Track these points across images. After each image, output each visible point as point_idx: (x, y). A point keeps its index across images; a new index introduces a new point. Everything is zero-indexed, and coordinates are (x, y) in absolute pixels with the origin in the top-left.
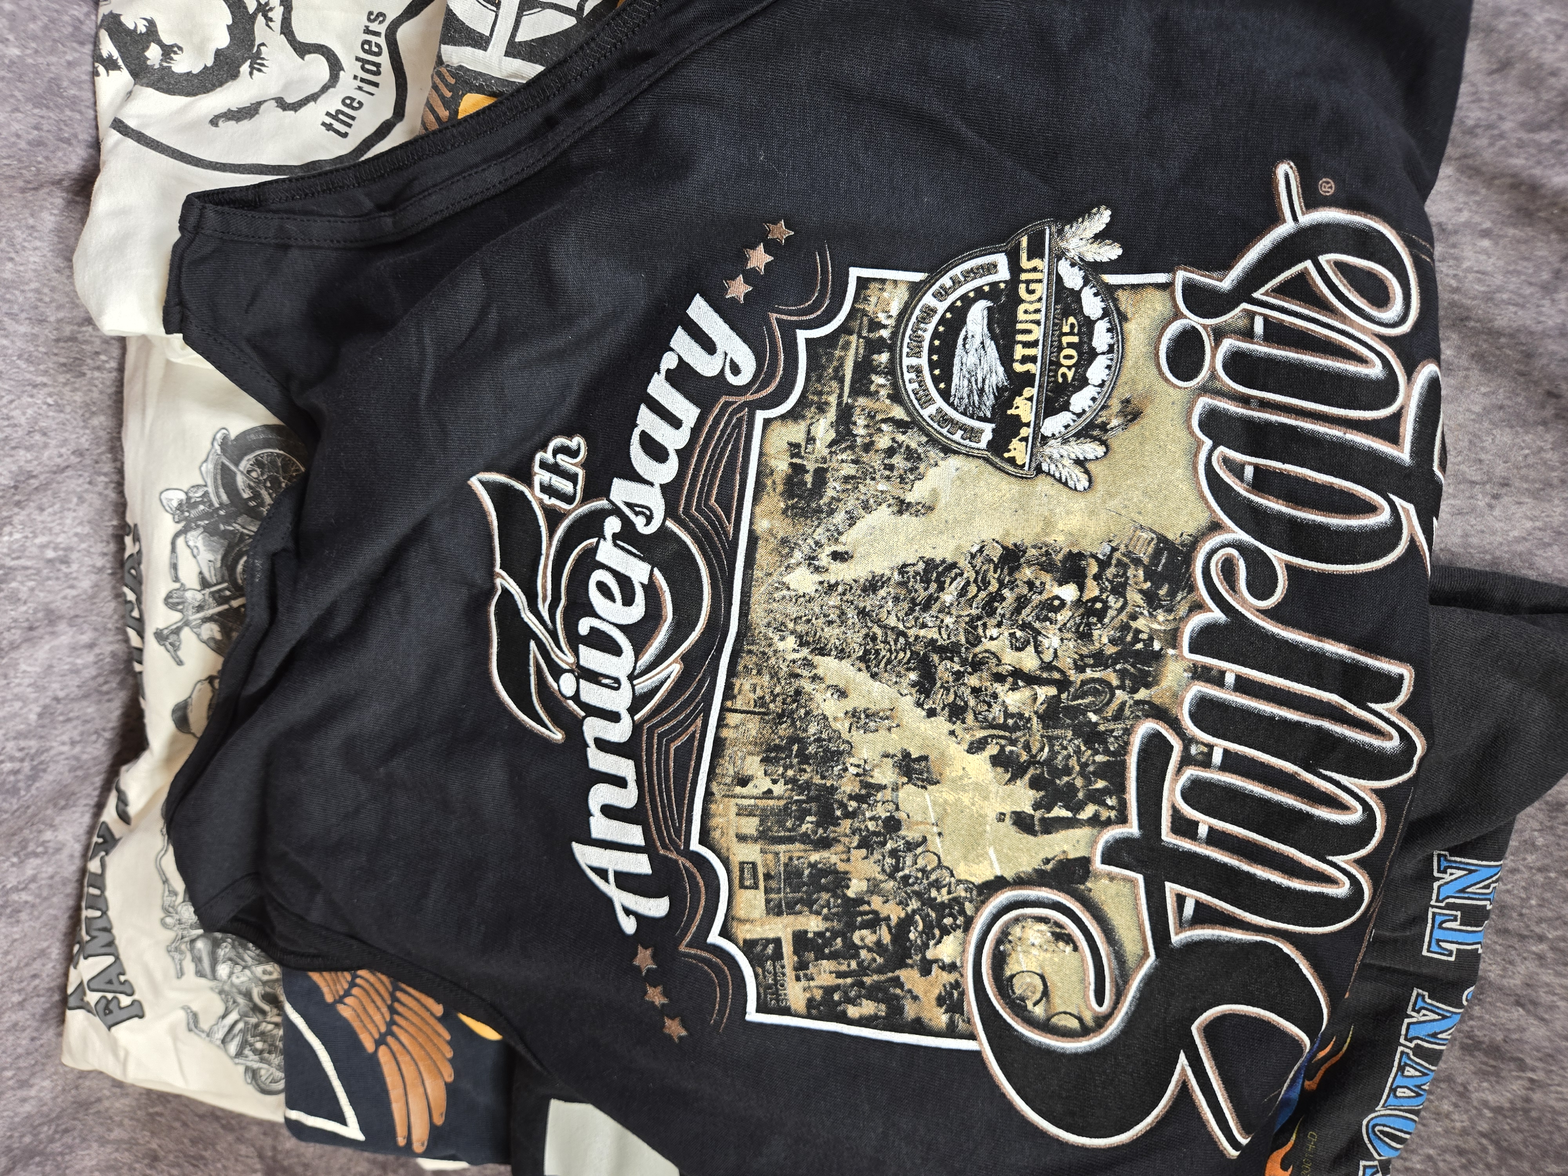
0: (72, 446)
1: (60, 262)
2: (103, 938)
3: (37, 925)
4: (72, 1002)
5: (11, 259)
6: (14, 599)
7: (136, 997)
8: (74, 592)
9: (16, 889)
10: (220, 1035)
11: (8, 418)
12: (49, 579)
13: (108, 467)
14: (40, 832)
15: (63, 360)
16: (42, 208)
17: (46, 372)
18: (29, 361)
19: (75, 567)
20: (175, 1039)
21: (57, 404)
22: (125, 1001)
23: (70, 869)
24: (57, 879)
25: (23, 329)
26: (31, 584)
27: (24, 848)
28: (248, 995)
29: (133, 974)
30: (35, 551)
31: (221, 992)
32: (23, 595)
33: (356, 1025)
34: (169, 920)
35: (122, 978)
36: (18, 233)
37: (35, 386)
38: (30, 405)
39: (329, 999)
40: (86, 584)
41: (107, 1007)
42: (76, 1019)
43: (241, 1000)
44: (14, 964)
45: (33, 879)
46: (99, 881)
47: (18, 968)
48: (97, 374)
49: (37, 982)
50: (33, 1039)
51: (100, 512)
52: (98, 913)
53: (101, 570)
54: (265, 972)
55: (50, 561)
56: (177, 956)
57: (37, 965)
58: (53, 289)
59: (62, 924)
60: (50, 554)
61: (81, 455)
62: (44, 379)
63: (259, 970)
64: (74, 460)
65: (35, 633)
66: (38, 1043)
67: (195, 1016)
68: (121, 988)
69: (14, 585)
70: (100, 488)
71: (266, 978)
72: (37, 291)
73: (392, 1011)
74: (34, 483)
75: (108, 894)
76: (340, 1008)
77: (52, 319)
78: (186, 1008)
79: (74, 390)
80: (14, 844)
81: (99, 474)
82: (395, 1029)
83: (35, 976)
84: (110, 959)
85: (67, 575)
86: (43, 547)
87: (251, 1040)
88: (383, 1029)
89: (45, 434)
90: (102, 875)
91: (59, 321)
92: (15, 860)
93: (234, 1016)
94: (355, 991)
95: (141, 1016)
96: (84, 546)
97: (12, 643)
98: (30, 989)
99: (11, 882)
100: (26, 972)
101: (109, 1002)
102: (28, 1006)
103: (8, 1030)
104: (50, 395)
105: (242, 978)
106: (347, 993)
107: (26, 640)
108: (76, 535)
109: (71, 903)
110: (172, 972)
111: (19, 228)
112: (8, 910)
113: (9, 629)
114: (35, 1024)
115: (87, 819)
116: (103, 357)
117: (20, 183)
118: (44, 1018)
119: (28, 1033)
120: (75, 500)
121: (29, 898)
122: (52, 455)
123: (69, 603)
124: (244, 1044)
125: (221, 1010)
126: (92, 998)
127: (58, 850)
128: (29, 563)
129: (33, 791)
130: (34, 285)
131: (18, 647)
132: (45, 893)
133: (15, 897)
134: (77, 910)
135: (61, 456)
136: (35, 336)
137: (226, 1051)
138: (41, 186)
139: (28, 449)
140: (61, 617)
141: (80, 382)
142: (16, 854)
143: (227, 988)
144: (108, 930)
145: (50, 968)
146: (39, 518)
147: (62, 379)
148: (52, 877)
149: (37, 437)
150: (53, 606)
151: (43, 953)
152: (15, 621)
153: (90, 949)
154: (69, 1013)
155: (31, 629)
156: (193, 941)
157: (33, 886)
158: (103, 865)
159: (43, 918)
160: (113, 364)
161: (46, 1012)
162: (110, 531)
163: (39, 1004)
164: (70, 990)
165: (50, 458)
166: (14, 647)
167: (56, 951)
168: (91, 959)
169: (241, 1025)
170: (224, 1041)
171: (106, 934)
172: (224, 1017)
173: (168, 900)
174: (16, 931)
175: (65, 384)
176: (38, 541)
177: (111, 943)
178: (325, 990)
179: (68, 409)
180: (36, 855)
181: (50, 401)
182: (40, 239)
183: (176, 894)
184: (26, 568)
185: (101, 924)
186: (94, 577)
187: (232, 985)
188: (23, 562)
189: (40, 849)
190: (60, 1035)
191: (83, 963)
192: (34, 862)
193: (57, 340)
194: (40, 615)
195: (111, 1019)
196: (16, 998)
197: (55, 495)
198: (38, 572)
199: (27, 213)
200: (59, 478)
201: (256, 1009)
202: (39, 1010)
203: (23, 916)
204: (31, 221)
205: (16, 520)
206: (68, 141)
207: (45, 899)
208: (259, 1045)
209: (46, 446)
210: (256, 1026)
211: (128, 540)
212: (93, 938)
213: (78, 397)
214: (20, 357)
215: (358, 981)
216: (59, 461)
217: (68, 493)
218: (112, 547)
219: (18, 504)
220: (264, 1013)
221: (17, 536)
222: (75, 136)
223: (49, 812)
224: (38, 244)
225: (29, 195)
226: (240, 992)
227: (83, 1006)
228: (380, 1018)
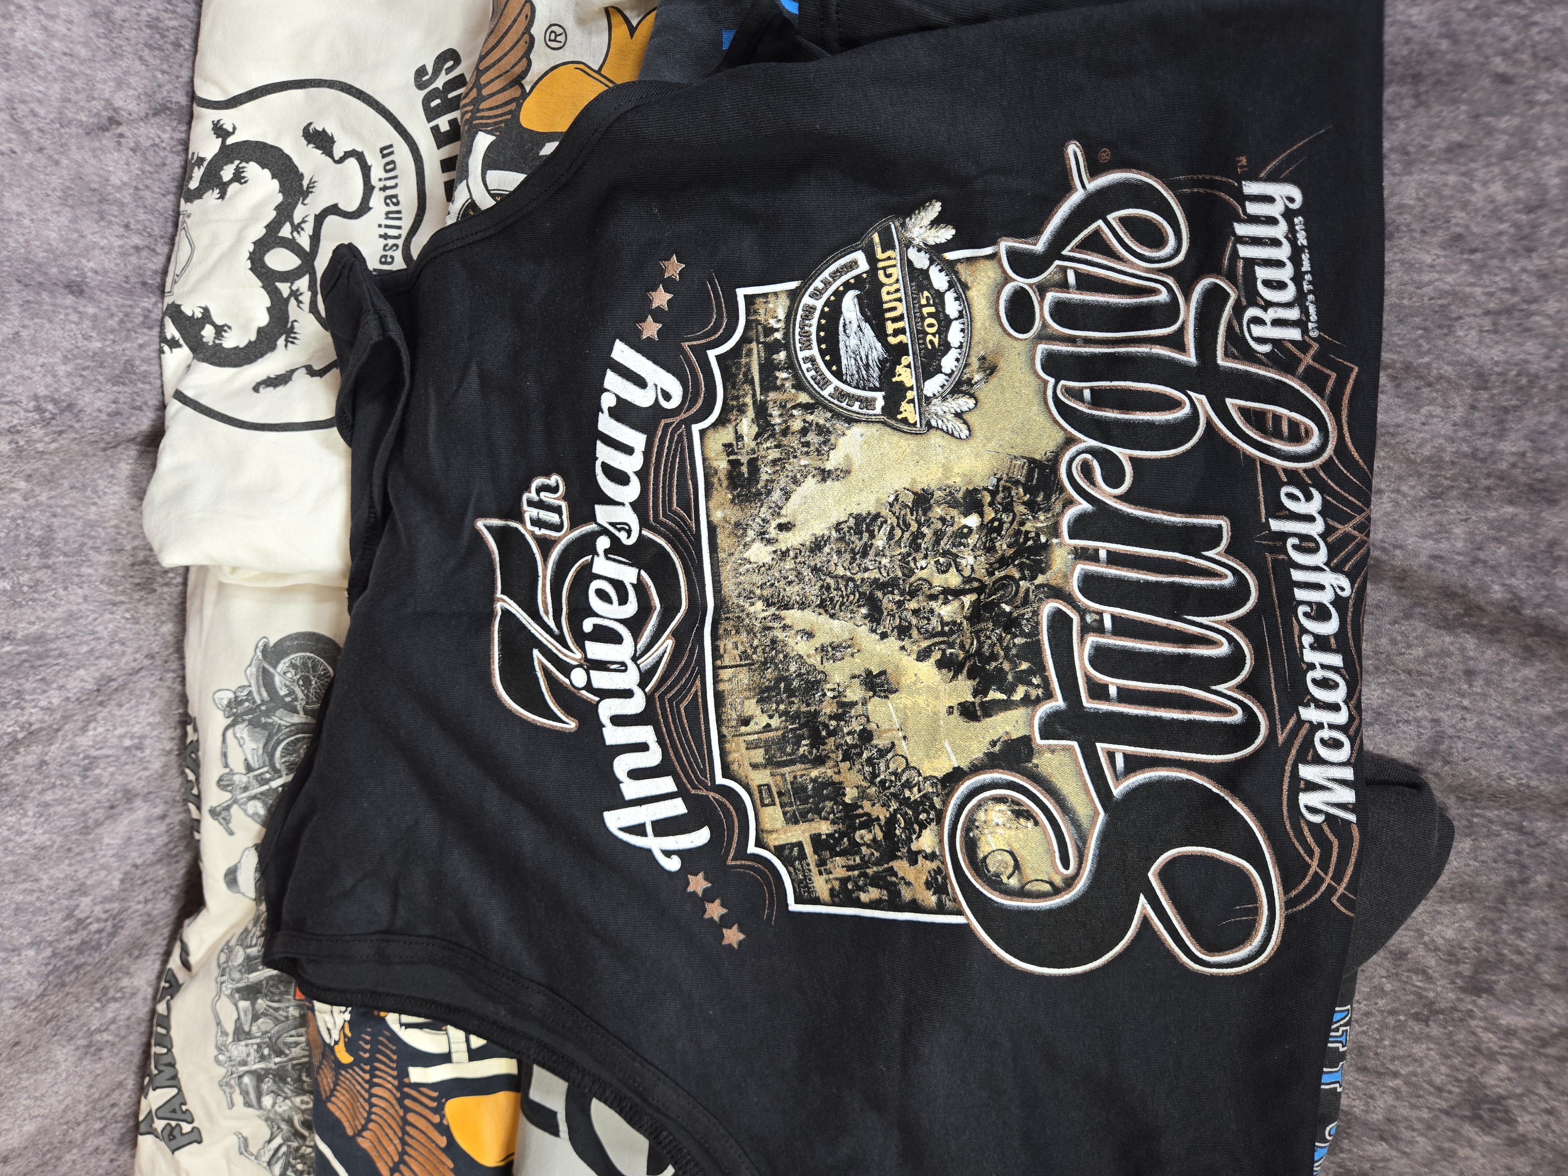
0: (145, 651)
1: (134, 502)
2: (168, 1072)
3: (117, 1061)
4: (143, 1128)
5: (95, 504)
6: (98, 783)
7: (195, 1124)
8: (147, 773)
9: (99, 1031)
10: (266, 1158)
11: (93, 633)
12: (126, 764)
13: (174, 665)
14: (118, 979)
15: (137, 581)
16: (120, 460)
17: (123, 592)
18: (110, 584)
19: (148, 752)
20: (229, 1161)
21: (133, 617)
22: (186, 1128)
23: (143, 1011)
24: (133, 1019)
25: (104, 559)
26: (112, 769)
27: (105, 994)
28: (290, 1122)
29: (192, 1104)
30: (115, 741)
31: (267, 1120)
32: (105, 780)
33: (373, 1154)
34: (221, 1057)
35: (184, 1108)
36: (100, 482)
37: (115, 604)
38: (111, 621)
39: (350, 1132)
40: (157, 765)
41: (171, 1134)
42: (146, 1142)
43: (284, 1126)
44: (96, 1096)
45: (113, 1021)
46: (165, 1021)
47: (100, 1099)
48: (166, 589)
49: (115, 1110)
50: (112, 1161)
51: (169, 703)
52: (164, 1050)
53: (169, 752)
54: (302, 1102)
55: (127, 749)
56: (228, 1090)
57: (115, 1095)
58: (129, 524)
59: (136, 1059)
60: (127, 742)
61: (153, 657)
62: (122, 598)
63: (298, 1100)
64: (147, 662)
65: (115, 811)
66: (116, 1164)
67: (246, 1140)
68: (183, 1117)
69: (97, 771)
70: (168, 683)
71: (304, 1107)
72: (116, 527)
73: (403, 1142)
74: (114, 685)
75: (173, 1033)
76: (360, 1140)
77: (128, 548)
78: (238, 1134)
79: (148, 604)
80: (97, 991)
81: (168, 671)
82: (406, 1158)
83: (114, 1105)
84: (174, 1091)
85: (141, 759)
86: (122, 737)
87: (293, 1162)
88: (396, 1159)
89: (123, 644)
90: (168, 1017)
91: (135, 548)
92: (98, 1005)
93: (278, 1141)
94: (371, 1126)
95: (200, 1142)
96: (155, 733)
97: (96, 821)
98: (109, 1116)
99: (95, 1024)
100: (107, 1102)
101: (173, 1129)
102: (108, 1131)
103: (91, 1154)
104: (127, 610)
105: (283, 1107)
106: (365, 1128)
107: (108, 817)
108: (149, 724)
109: (144, 1040)
110: (225, 1104)
111: (101, 478)
112: (93, 1049)
113: (94, 809)
114: (114, 1147)
115: (157, 966)
116: (171, 575)
117: (102, 445)
118: (121, 1142)
119: (108, 1155)
120: (148, 695)
121: (110, 1038)
122: (127, 661)
123: (143, 783)
124: (287, 1166)
125: (267, 1136)
126: (159, 1125)
127: (133, 995)
128: (110, 752)
129: (112, 946)
130: (113, 522)
131: (102, 824)
132: (123, 1033)
133: (98, 1037)
134: (148, 1046)
135: (135, 660)
136: (114, 563)
137: (271, 1172)
138: (119, 444)
139: (109, 658)
140: (136, 795)
141: (152, 597)
142: (98, 1000)
143: (272, 1115)
144: (172, 1065)
145: (125, 1097)
146: (118, 713)
147: (137, 596)
148: (128, 1019)
149: (117, 647)
150: (130, 787)
151: (120, 1085)
152: (99, 802)
153: (160, 1080)
154: (141, 1138)
155: (112, 807)
156: (240, 1077)
157: (113, 1027)
158: (169, 1008)
159: (122, 1054)
160: (179, 580)
161: (123, 1136)
162: (177, 718)
163: (117, 1130)
164: (141, 1118)
165: (127, 663)
166: (98, 824)
167: (131, 1083)
168: (159, 1091)
169: (284, 1149)
170: (269, 1164)
171: (170, 1069)
172: (269, 1141)
173: (221, 1039)
174: (99, 1067)
175: (140, 600)
176: (117, 732)
177: (175, 1077)
178: (346, 1124)
179: (143, 621)
180: (115, 999)
181: (127, 615)
182: (119, 485)
183: (227, 1035)
184: (107, 756)
185: (166, 1060)
186: (163, 759)
187: (276, 1113)
188: (105, 751)
189: (119, 995)
190: (133, 1156)
191: (152, 1094)
192: (114, 1006)
193: (133, 565)
194: (119, 795)
195: (174, 1144)
196: (98, 1125)
197: (131, 693)
198: (118, 758)
199: (107, 465)
200: (135, 678)
201: (297, 1134)
202: (117, 1135)
203: (105, 1054)
204: (111, 471)
205: (99, 717)
206: (140, 409)
207: (124, 1037)
208: (300, 1167)
209: (124, 653)
210: (297, 1149)
211: (190, 728)
212: (160, 1072)
213: (151, 610)
214: (102, 582)
215: (373, 1117)
216: (134, 664)
217: (142, 690)
218: (179, 732)
219: (101, 704)
220: (303, 1138)
221: (100, 730)
222: (146, 403)
223: (125, 961)
224: (116, 488)
225: (109, 452)
226: (283, 1120)
227: (152, 1132)
228: (393, 1149)
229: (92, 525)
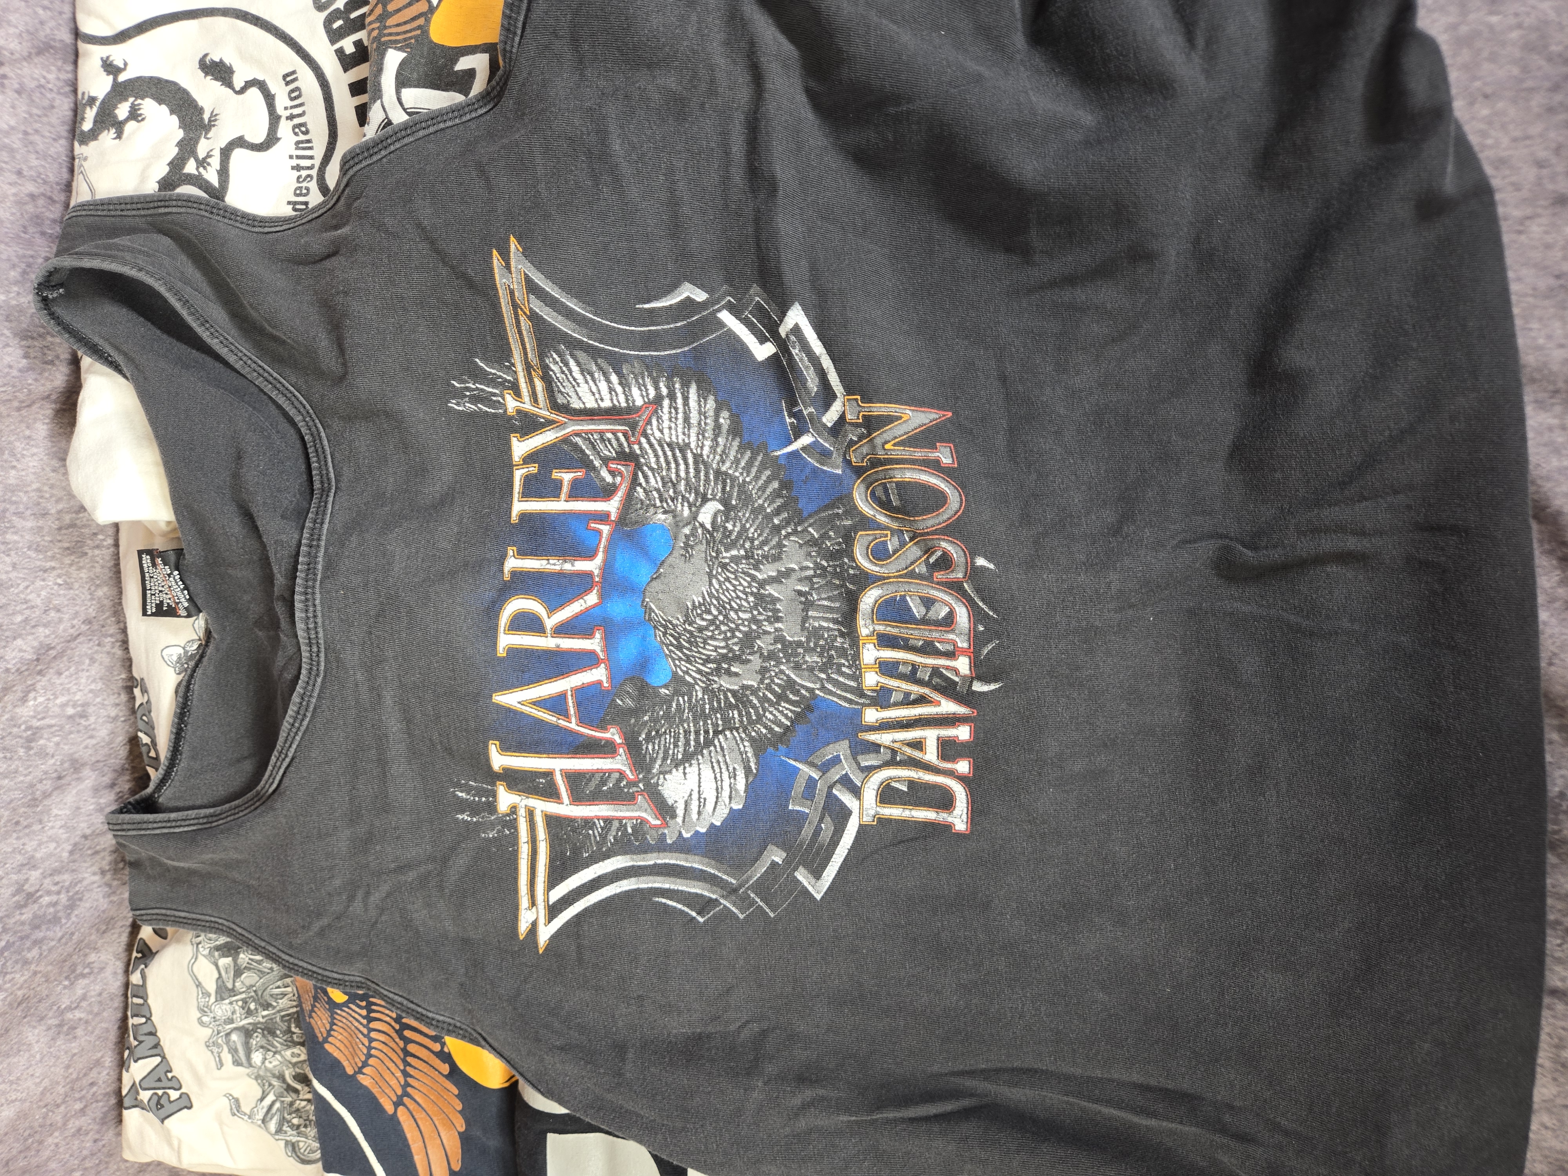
0: (82, 617)
1: (55, 463)
2: (150, 1041)
3: (92, 1039)
4: (127, 1102)
5: (14, 467)
6: (43, 754)
7: (183, 1090)
8: (94, 741)
9: (69, 1009)
10: (261, 1116)
11: (26, 602)
12: (71, 733)
13: (113, 629)
14: (86, 955)
15: (66, 545)
16: (35, 420)
17: (53, 558)
18: (37, 550)
19: (92, 719)
20: (221, 1124)
21: (66, 583)
22: (174, 1095)
23: (115, 985)
24: (105, 995)
25: (29, 524)
26: (56, 739)
27: (74, 971)
28: (281, 1078)
29: (179, 1070)
30: (57, 710)
31: (256, 1079)
32: (50, 750)
33: (375, 1091)
34: (205, 1019)
35: (170, 1075)
36: (17, 444)
37: (45, 571)
38: (43, 588)
39: (350, 1071)
40: (103, 732)
41: (158, 1103)
42: (132, 1116)
43: (275, 1082)
44: (74, 1076)
45: (84, 998)
46: (141, 991)
47: (78, 1079)
48: (97, 552)
49: (95, 1089)
50: (95, 1141)
51: (110, 669)
52: (143, 1020)
53: (115, 719)
54: (293, 1055)
55: (70, 717)
56: (215, 1050)
57: (93, 1074)
58: (52, 487)
59: (113, 1035)
60: (70, 711)
61: (90, 623)
62: (53, 564)
63: (288, 1053)
64: (84, 628)
65: (63, 782)
66: (101, 1143)
67: (237, 1101)
68: (169, 1084)
69: (42, 742)
70: (108, 648)
71: (294, 1060)
72: (38, 490)
73: (406, 1074)
74: (53, 653)
75: (150, 1001)
76: (360, 1077)
77: (53, 511)
78: (228, 1096)
79: (80, 569)
80: (65, 969)
81: (106, 636)
82: (409, 1089)
83: (92, 1084)
84: (158, 1059)
85: (86, 727)
86: (64, 706)
87: (288, 1117)
88: (399, 1092)
89: (58, 611)
90: (144, 985)
91: (59, 512)
92: (66, 983)
93: (271, 1098)
94: (371, 1061)
95: (190, 1107)
96: (98, 700)
97: (44, 793)
98: (89, 1096)
99: (65, 1002)
100: (85, 1082)
101: (160, 1098)
102: (88, 1111)
103: (73, 1135)
104: (59, 576)
105: (274, 1063)
106: (365, 1064)
107: (57, 788)
108: (91, 691)
109: (119, 1015)
110: (213, 1064)
111: (18, 439)
112: (65, 1028)
113: (41, 781)
114: (96, 1127)
115: (124, 938)
116: (100, 537)
117: (16, 404)
118: (103, 1122)
119: (91, 1136)
120: (87, 661)
121: (82, 1015)
122: (65, 628)
123: (90, 752)
124: (282, 1121)
125: (259, 1094)
126: (145, 1096)
127: (102, 969)
128: (53, 722)
129: (73, 919)
130: (35, 486)
131: (50, 795)
132: (96, 1010)
133: (69, 1015)
134: (125, 1019)
135: (73, 627)
136: (41, 528)
137: (267, 1129)
138: (34, 402)
139: (45, 626)
140: (84, 765)
141: (83, 561)
142: (67, 978)
143: (261, 1073)
144: (153, 1034)
145: (104, 1076)
146: (58, 682)
147: (67, 561)
148: (100, 994)
149: (53, 614)
150: (76, 756)
151: (98, 1063)
152: (46, 773)
153: (139, 1052)
154: (126, 1113)
155: (60, 778)
156: (228, 1035)
157: (84, 1004)
158: (144, 977)
159: (97, 1032)
160: (110, 541)
161: (105, 1114)
162: (120, 684)
163: (99, 1109)
164: (124, 1092)
165: (65, 630)
166: (46, 795)
167: (109, 1060)
168: (140, 1062)
169: (277, 1105)
170: (264, 1121)
171: (151, 1037)
172: (262, 1099)
173: (202, 1001)
174: (74, 1047)
175: (71, 565)
176: (58, 701)
177: (157, 1045)
178: (345, 1064)
179: (76, 586)
180: (83, 976)
181: (60, 581)
182: (37, 446)
183: (209, 995)
184: (51, 726)
185: (146, 1029)
186: (109, 726)
187: (266, 1069)
188: (47, 721)
189: (87, 971)
190: (119, 1134)
191: (134, 1066)
192: (83, 982)
193: (60, 529)
194: (66, 765)
195: (163, 1112)
196: (78, 1106)
197: (70, 660)
198: (62, 728)
199: (23, 426)
200: (73, 645)
201: (290, 1089)
202: (99, 1115)
203: (79, 1032)
204: (27, 433)
205: (38, 686)
206: (51, 363)
207: (97, 1014)
208: (295, 1121)
209: (60, 620)
210: (291, 1104)
211: (137, 692)
212: (141, 1042)
213: (84, 574)
214: (29, 548)
215: (373, 1052)
216: (72, 631)
217: (80, 656)
218: (124, 697)
219: (40, 673)
220: (296, 1091)
221: (40, 699)
222: (58, 357)
223: (92, 937)
224: (35, 450)
225: (24, 412)
226: (274, 1076)
227: (138, 1104)
228: (395, 1082)
229: (13, 489)
